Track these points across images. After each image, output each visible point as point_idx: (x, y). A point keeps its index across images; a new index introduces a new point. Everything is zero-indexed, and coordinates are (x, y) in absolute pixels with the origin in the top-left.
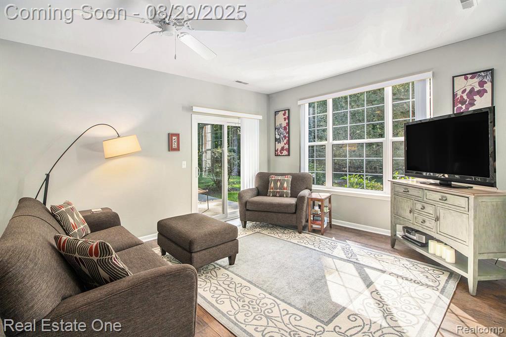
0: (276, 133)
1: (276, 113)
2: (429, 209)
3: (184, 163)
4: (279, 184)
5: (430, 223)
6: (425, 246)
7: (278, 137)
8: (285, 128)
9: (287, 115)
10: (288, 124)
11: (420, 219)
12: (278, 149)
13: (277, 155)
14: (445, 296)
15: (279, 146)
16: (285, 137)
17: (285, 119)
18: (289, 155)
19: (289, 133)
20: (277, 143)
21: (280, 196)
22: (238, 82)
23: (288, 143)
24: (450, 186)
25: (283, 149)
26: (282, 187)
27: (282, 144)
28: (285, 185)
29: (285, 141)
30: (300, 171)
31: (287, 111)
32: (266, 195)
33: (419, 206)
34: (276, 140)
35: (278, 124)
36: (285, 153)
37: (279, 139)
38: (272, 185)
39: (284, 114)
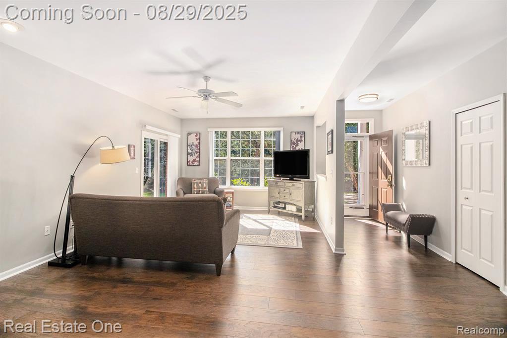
0: (189, 148)
1: (189, 134)
2: (287, 191)
3: (137, 169)
4: (200, 185)
5: (288, 197)
6: (284, 208)
7: (190, 151)
8: (197, 146)
9: (198, 136)
10: (199, 143)
11: (283, 196)
12: (190, 161)
13: (190, 165)
14: (292, 232)
15: (191, 159)
16: (197, 152)
17: (197, 139)
18: (199, 165)
19: (199, 149)
20: (189, 156)
21: (202, 193)
22: (174, 110)
23: (199, 156)
24: (293, 180)
25: (194, 160)
26: (202, 187)
27: (194, 157)
28: (205, 186)
29: (197, 155)
30: (208, 176)
31: (199, 134)
32: (191, 193)
33: (282, 190)
34: (188, 154)
35: (190, 142)
36: (196, 163)
37: (191, 153)
38: (195, 186)
39: (196, 136)
